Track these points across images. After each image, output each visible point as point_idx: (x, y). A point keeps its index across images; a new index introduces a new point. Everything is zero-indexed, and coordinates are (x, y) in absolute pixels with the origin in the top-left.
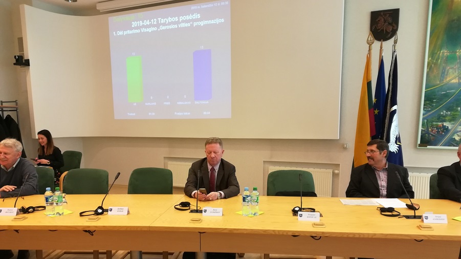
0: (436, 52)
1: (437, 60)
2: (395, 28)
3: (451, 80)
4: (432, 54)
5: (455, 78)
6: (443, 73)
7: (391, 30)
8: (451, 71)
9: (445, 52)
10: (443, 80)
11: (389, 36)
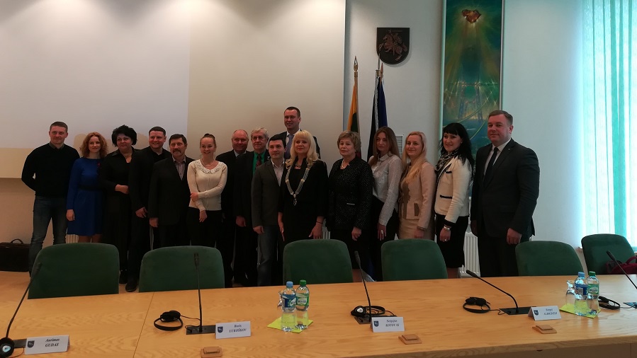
0: (452, 82)
1: (454, 92)
2: (406, 50)
3: (471, 116)
4: (448, 85)
5: (474, 114)
6: (461, 107)
7: (401, 52)
8: (469, 105)
9: (461, 84)
10: (462, 116)
11: (399, 58)
